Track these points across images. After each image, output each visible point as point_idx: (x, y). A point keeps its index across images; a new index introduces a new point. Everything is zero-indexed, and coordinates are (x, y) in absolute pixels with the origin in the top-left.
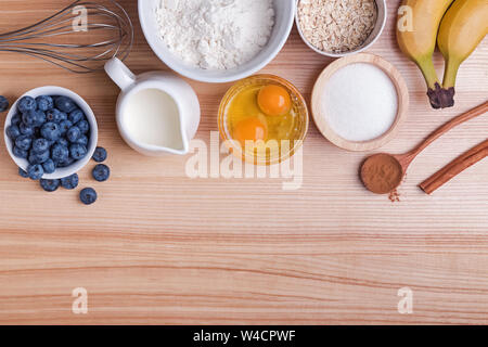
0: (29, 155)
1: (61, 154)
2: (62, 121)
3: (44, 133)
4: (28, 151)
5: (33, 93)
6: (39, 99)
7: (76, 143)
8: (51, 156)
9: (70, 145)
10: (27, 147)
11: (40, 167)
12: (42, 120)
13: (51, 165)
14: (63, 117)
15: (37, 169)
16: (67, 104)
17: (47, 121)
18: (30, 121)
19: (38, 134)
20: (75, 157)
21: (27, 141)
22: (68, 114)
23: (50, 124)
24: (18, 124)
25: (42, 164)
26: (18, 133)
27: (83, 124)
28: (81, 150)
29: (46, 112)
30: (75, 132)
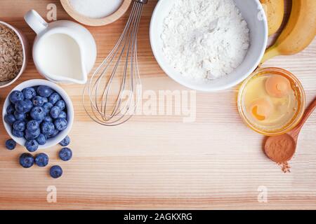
0: (25, 134)
1: (48, 129)
2: (45, 103)
3: (33, 115)
4: (24, 132)
5: (19, 88)
6: (24, 91)
7: (58, 119)
8: (41, 132)
9: (54, 121)
10: (23, 129)
11: (35, 141)
12: (30, 106)
13: (43, 139)
14: (45, 101)
15: (33, 144)
16: (46, 91)
17: (34, 106)
18: (22, 109)
19: (29, 117)
20: (60, 128)
21: (22, 124)
22: (48, 98)
23: (36, 108)
24: (12, 113)
25: (36, 139)
26: (13, 119)
27: (61, 104)
28: (63, 123)
29: (31, 100)
30: (57, 110)
